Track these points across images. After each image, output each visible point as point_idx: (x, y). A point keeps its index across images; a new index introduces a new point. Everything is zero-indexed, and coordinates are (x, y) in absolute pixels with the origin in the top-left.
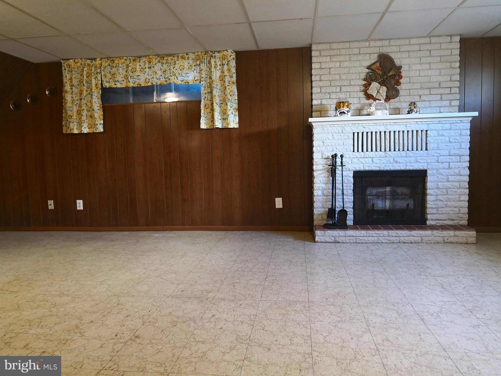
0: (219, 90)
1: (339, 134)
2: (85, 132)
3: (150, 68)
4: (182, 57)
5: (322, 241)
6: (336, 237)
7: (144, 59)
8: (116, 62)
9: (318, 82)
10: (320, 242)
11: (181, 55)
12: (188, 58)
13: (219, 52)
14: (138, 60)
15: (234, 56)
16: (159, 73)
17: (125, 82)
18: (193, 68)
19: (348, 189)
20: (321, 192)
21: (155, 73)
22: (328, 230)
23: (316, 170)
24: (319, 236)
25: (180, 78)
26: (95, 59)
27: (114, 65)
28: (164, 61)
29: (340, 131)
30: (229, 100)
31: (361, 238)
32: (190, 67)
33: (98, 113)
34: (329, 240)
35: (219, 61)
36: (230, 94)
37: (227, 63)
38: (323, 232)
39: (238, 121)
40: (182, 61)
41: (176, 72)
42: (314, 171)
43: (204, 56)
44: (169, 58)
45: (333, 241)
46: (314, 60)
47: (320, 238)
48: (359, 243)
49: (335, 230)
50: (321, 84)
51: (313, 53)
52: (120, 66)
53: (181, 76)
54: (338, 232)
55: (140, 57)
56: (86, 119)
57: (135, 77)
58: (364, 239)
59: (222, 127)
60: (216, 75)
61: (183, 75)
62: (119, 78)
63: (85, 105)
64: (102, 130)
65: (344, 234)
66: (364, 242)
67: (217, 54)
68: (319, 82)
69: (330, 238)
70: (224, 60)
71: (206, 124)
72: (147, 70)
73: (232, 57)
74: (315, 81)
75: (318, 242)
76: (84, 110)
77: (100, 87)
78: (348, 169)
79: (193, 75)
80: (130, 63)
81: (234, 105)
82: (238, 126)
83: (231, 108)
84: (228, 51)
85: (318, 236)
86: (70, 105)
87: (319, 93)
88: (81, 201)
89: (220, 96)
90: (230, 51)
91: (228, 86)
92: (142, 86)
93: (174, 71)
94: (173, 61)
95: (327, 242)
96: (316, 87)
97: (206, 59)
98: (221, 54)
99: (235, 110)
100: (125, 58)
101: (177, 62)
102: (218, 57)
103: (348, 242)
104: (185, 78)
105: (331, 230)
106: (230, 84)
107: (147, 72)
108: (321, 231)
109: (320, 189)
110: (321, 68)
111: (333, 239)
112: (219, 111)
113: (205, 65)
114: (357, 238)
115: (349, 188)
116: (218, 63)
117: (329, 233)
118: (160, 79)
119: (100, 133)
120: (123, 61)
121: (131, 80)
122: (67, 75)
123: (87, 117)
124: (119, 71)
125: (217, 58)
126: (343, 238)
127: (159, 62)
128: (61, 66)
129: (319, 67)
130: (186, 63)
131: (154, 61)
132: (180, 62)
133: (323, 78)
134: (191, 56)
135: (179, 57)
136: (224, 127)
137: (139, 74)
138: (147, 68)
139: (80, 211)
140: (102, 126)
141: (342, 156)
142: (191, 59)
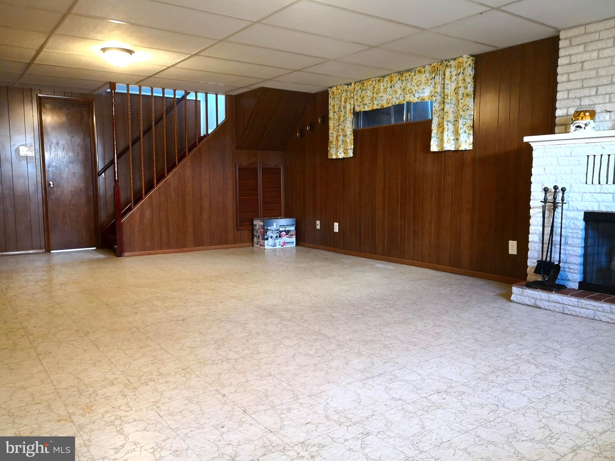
0: (454, 104)
1: (566, 158)
2: (341, 157)
3: (391, 87)
4: (419, 72)
5: (519, 302)
6: (535, 299)
7: (386, 79)
8: (365, 84)
9: (564, 84)
10: (517, 303)
11: (418, 69)
12: (424, 71)
13: (455, 59)
14: (382, 80)
15: (470, 61)
16: (399, 92)
17: (371, 104)
18: (430, 82)
19: (573, 237)
20: (538, 237)
21: (395, 93)
22: (527, 288)
23: (534, 208)
24: (516, 294)
25: (416, 95)
26: (351, 84)
27: (364, 88)
28: (404, 78)
29: (568, 154)
30: (461, 116)
31: (570, 307)
32: (427, 81)
33: (350, 138)
34: (527, 302)
35: (455, 71)
36: (463, 109)
37: (462, 71)
38: (521, 290)
39: (472, 141)
40: (419, 76)
41: (413, 89)
42: (531, 208)
43: (439, 67)
44: (407, 74)
45: (533, 304)
46: (562, 53)
47: (517, 298)
48: (567, 314)
49: (536, 290)
50: (569, 86)
51: (561, 44)
52: (368, 88)
53: (418, 93)
54: (540, 293)
55: (384, 77)
56: (342, 144)
57: (379, 99)
58: (574, 309)
59: (455, 149)
60: (450, 87)
61: (420, 91)
62: (367, 101)
63: (341, 130)
64: (352, 155)
65: (547, 297)
66: (574, 314)
67: (452, 63)
68: (566, 84)
69: (529, 300)
70: (459, 69)
71: (438, 146)
72: (389, 89)
73: (468, 63)
74: (561, 83)
75: (514, 302)
76: (340, 135)
77: (352, 111)
78: (575, 208)
79: (429, 91)
80: (376, 84)
81: (469, 121)
82: (472, 147)
83: (464, 125)
84: (463, 57)
85: (514, 294)
86: (332, 132)
87: (566, 99)
88: (337, 224)
89: (455, 112)
90: (465, 56)
91: (461, 99)
92: (384, 107)
93: (412, 88)
94: (411, 77)
95: (525, 305)
96: (562, 91)
97: (441, 70)
98: (457, 61)
99: (470, 128)
100: (372, 79)
101: (414, 77)
102: (454, 65)
103: (552, 309)
104: (422, 95)
105: (530, 289)
106: (463, 96)
107: (389, 92)
108: (519, 289)
109: (537, 233)
110: (570, 64)
111: (533, 301)
112: (452, 130)
113: (441, 77)
114: (565, 306)
115: (575, 236)
116: (454, 73)
117: (527, 292)
118: (399, 99)
119: (351, 158)
120: (370, 82)
121: (375, 102)
122: (332, 102)
123: (343, 142)
124: (367, 94)
125: (453, 68)
126: (546, 303)
127: (399, 79)
128: (328, 94)
129: (568, 62)
130: (423, 77)
131: (395, 79)
132: (418, 77)
133: (572, 77)
134: (428, 68)
135: (416, 72)
136: (457, 149)
137: (382, 95)
138: (389, 88)
139: (336, 232)
140: (352, 151)
141: (563, 190)
142: (427, 72)
